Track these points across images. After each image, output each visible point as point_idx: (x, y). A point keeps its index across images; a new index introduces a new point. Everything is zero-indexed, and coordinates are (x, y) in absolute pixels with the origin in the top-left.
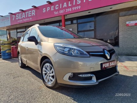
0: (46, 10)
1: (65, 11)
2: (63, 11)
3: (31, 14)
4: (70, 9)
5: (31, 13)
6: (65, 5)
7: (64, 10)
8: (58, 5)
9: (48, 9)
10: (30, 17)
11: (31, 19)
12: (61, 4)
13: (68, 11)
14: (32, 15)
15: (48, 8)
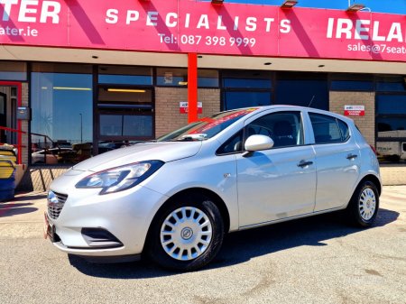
0: (122, 16)
1: (204, 40)
2: (196, 39)
3: (38, 16)
4: (222, 41)
5: (34, 11)
6: (204, 21)
7: (200, 37)
8: (175, 16)
9: (133, 15)
10: (29, 24)
11: (34, 32)
12: (188, 16)
13: (213, 43)
14: (43, 20)
15: (130, 12)
